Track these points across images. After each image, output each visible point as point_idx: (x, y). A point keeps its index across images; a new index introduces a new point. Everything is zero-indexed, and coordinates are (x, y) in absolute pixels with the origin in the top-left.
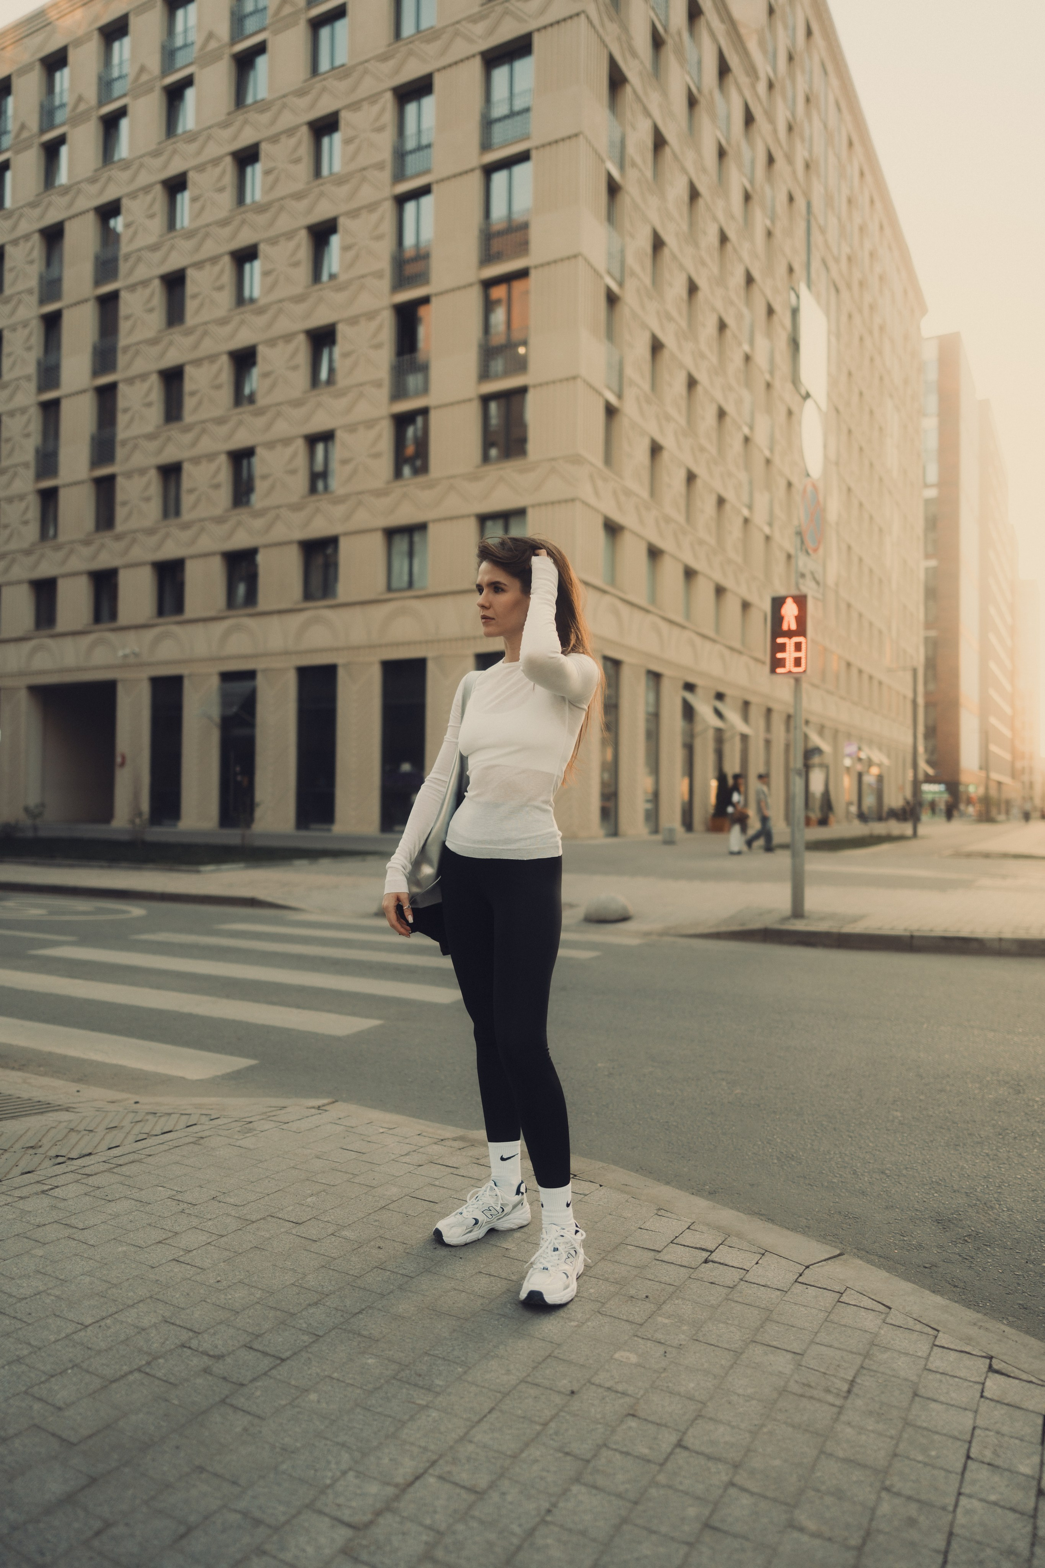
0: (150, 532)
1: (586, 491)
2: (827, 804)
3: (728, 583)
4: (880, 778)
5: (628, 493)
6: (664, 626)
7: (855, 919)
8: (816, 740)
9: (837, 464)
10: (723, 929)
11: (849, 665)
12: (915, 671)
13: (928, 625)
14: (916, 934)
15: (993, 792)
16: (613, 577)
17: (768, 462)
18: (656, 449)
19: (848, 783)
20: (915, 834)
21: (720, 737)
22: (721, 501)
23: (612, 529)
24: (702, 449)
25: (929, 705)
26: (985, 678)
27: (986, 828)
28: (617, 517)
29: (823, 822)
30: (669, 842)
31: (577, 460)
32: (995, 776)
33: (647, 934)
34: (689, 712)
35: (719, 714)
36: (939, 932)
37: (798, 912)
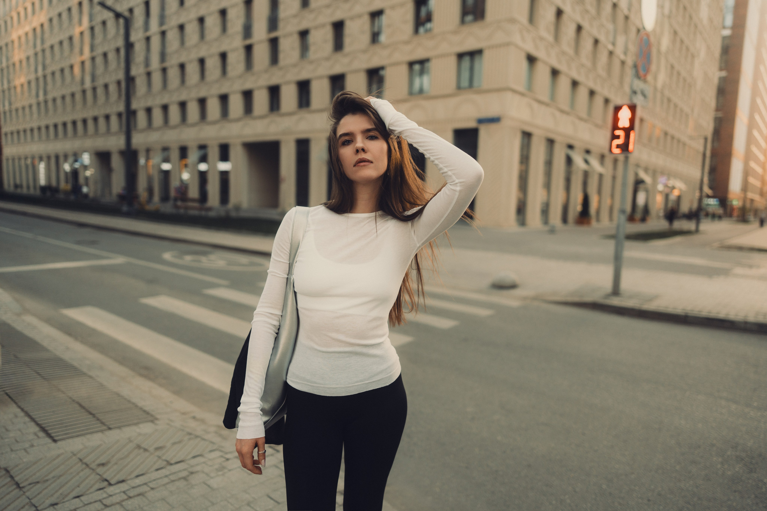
0: (295, 66)
1: (517, 39)
2: (646, 210)
3: (597, 88)
4: (679, 198)
5: (542, 39)
6: (558, 114)
7: (651, 299)
8: (643, 175)
9: (669, 17)
10: (570, 299)
11: (666, 134)
12: (706, 139)
13: (717, 109)
14: (689, 315)
15: (748, 205)
16: (530, 86)
17: (627, 18)
18: (559, 13)
19: (659, 199)
20: (697, 231)
21: (586, 174)
22: (596, 42)
23: (531, 60)
24: (587, 11)
25: (714, 154)
26: (750, 140)
27: (741, 227)
28: (534, 53)
29: (643, 219)
30: (552, 231)
31: (512, 21)
32: (750, 195)
33: (525, 298)
34: (569, 161)
35: (586, 162)
36: (704, 314)
37: (616, 291)
